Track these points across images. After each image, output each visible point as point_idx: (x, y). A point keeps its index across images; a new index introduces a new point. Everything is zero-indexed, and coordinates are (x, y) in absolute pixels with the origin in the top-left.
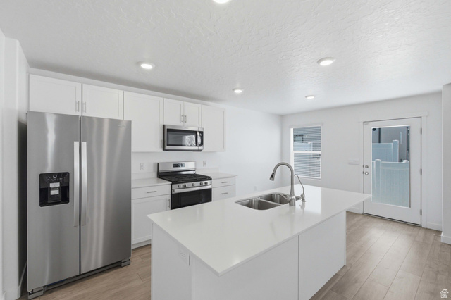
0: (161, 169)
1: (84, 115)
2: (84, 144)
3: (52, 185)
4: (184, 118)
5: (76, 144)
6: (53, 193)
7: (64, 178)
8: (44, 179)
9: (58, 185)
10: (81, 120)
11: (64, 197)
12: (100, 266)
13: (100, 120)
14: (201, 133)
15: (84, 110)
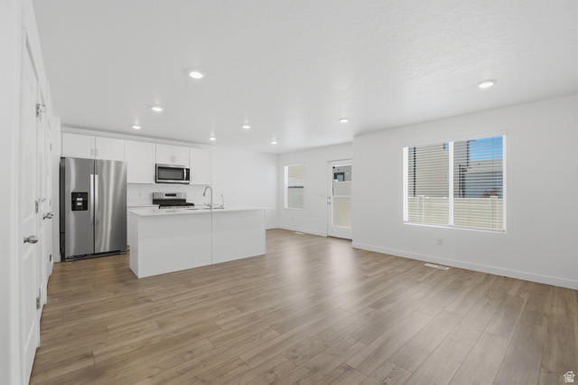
0: (155, 197)
1: (97, 158)
2: (96, 176)
3: (78, 199)
4: (173, 159)
5: (92, 176)
6: (79, 204)
7: (85, 195)
8: (74, 195)
9: (81, 199)
10: (95, 161)
11: (85, 206)
12: (108, 250)
13: (109, 162)
14: (188, 170)
15: (96, 155)
